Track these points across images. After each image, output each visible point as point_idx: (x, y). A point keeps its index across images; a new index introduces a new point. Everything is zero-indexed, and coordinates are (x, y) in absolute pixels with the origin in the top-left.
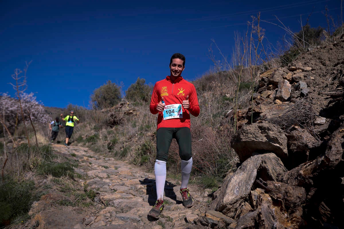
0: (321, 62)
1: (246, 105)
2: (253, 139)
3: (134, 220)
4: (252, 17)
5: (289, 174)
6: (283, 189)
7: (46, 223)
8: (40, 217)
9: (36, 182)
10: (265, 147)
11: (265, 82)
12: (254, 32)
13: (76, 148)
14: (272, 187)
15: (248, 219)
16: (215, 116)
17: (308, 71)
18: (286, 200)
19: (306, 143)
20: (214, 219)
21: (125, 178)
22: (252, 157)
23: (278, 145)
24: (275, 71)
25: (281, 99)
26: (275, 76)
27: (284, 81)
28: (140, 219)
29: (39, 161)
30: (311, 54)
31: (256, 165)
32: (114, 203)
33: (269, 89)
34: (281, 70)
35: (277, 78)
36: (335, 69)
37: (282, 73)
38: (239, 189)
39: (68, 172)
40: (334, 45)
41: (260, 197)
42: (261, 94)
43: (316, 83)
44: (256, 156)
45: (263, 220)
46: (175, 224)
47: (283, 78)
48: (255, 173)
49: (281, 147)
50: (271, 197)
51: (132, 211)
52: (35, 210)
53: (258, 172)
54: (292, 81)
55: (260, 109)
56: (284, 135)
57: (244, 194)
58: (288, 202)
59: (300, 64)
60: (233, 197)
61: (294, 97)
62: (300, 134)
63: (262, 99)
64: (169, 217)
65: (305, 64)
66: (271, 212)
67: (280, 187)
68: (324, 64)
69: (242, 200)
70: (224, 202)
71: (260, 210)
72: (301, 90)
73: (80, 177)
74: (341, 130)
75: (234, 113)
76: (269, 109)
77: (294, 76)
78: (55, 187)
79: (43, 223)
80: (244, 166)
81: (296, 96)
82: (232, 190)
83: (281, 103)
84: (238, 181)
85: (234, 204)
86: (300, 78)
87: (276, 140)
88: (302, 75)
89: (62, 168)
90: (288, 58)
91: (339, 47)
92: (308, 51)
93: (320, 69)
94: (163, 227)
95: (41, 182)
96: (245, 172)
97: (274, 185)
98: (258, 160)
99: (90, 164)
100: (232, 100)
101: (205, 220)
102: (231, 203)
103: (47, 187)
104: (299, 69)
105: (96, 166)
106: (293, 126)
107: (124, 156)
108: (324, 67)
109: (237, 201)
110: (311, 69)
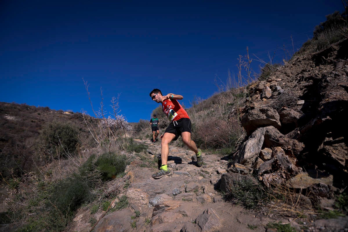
0: (287, 75)
1: (243, 105)
2: (257, 118)
3: (185, 174)
4: (239, 56)
5: (288, 136)
6: (291, 142)
7: (135, 177)
8: (131, 173)
9: (127, 156)
10: (265, 123)
11: (253, 90)
12: (242, 65)
13: (146, 140)
14: (283, 141)
15: (267, 165)
16: (224, 114)
17: (280, 81)
18: (294, 150)
19: (295, 117)
20: (241, 168)
21: (175, 153)
22: (258, 129)
23: (275, 120)
24: (259, 83)
25: (266, 97)
26: (260, 85)
27: (266, 87)
28: (188, 173)
29: (127, 145)
30: (279, 71)
31: (263, 133)
32: (171, 166)
33: (257, 94)
34: (263, 82)
35: (261, 87)
36: (298, 77)
37: (263, 84)
38: (254, 149)
39: (144, 150)
40: (293, 65)
41: (274, 149)
42: (252, 97)
43: (287, 86)
44: (261, 128)
45: (280, 165)
46: (211, 175)
47: (265, 86)
48: (263, 138)
49: (277, 122)
50: (283, 149)
51: (183, 169)
52: (128, 170)
53: (265, 137)
54: (271, 87)
55: (254, 105)
56: (277, 114)
57: (258, 152)
58: (296, 151)
59: (274, 78)
60: (251, 154)
61: (275, 96)
62: (289, 112)
63: (253, 100)
64: (207, 171)
65: (277, 77)
66: (285, 158)
67: (289, 141)
68: (288, 76)
69: (257, 155)
70: (245, 158)
71: (276, 158)
72: (279, 90)
73: (150, 153)
74: (326, 100)
75: (237, 110)
76: (259, 104)
77: (271, 84)
78: (137, 158)
79: (133, 176)
80: (254, 135)
81: (276, 95)
82: (249, 150)
83: (266, 100)
84: (252, 144)
85: (251, 158)
86: (275, 85)
87: (273, 117)
88: (276, 83)
89: (140, 148)
90: (263, 78)
91: (296, 65)
92: (277, 70)
93: (287, 79)
94: (204, 177)
95: (130, 155)
96: (255, 138)
97: (284, 140)
98: (263, 130)
99: (155, 147)
100: (233, 104)
101: (235, 169)
102: (250, 158)
103: (133, 158)
104: (273, 80)
105: (158, 148)
106: (282, 108)
107: (172, 143)
108: (289, 78)
109: (253, 156)
110: (281, 79)
